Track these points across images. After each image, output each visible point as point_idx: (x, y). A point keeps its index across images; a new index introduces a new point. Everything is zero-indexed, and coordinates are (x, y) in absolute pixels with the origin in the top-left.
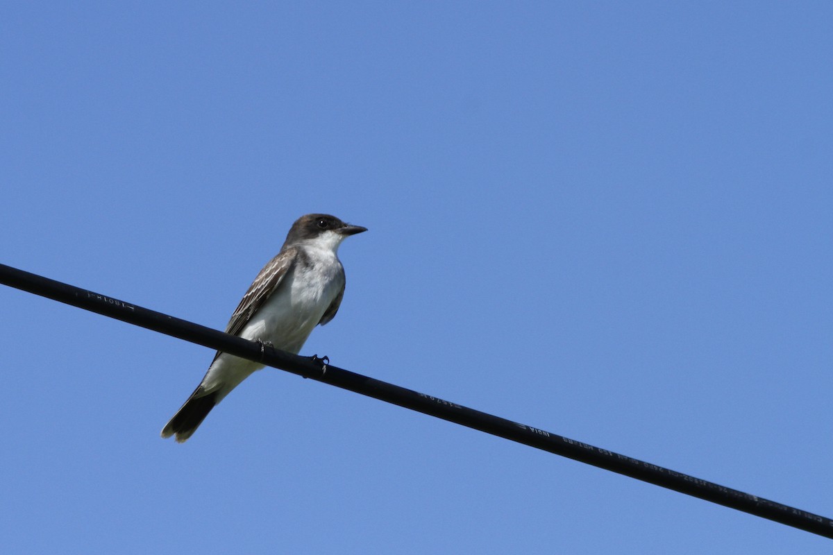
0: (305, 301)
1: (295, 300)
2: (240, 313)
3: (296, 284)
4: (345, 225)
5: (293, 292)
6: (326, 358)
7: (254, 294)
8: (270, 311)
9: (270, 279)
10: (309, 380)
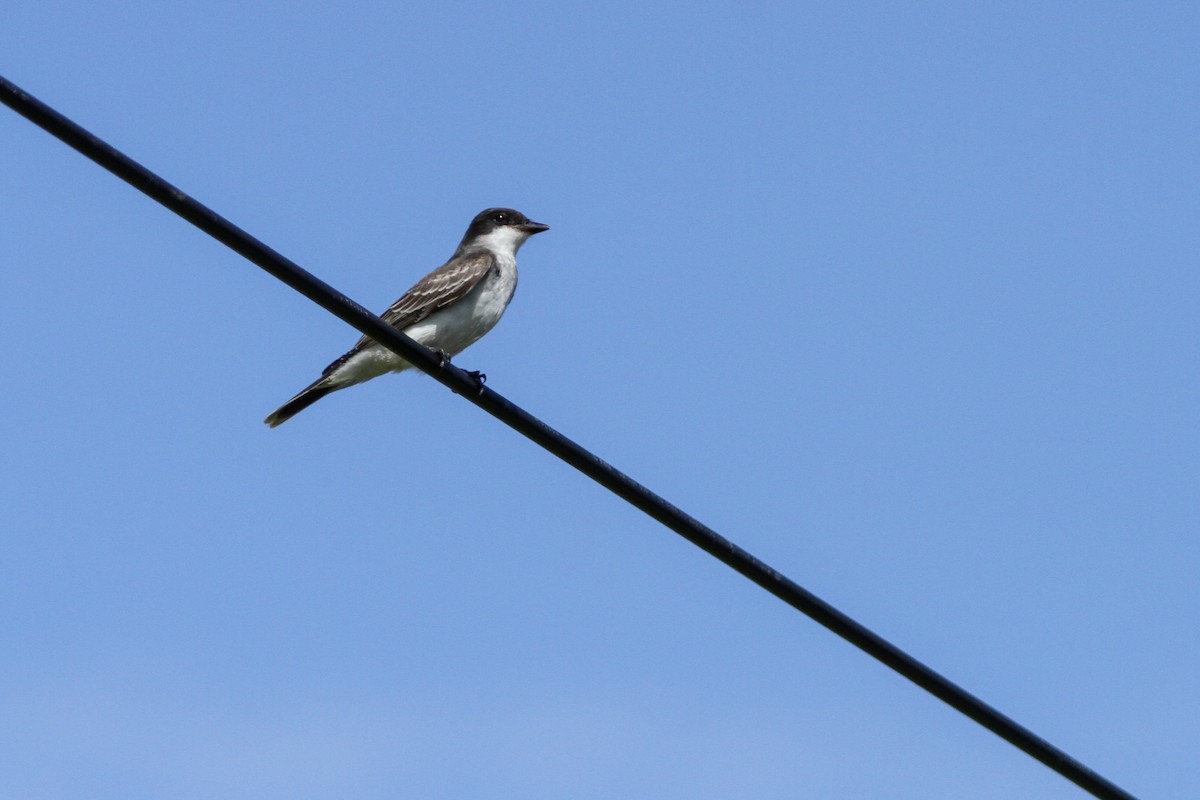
0: (486, 314)
1: (477, 313)
2: (407, 311)
3: (484, 295)
4: (528, 221)
5: (479, 304)
6: (484, 376)
7: (430, 296)
8: (446, 319)
9: (458, 284)
10: (458, 395)
